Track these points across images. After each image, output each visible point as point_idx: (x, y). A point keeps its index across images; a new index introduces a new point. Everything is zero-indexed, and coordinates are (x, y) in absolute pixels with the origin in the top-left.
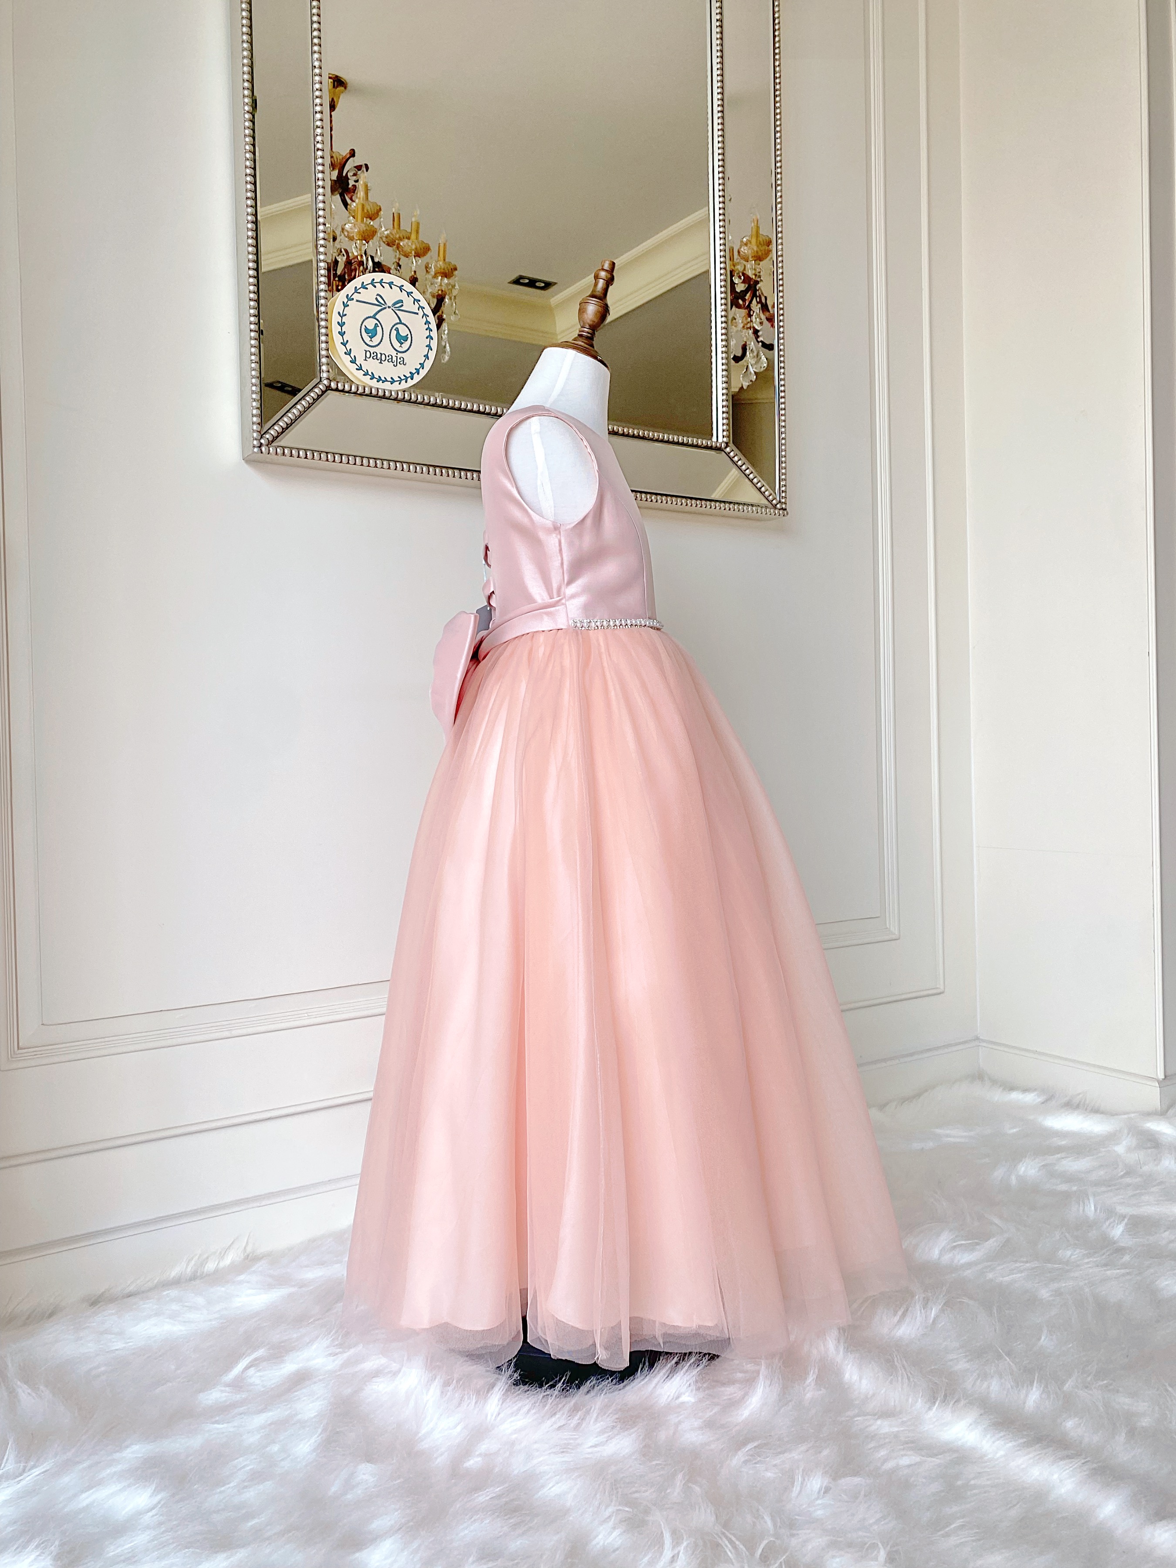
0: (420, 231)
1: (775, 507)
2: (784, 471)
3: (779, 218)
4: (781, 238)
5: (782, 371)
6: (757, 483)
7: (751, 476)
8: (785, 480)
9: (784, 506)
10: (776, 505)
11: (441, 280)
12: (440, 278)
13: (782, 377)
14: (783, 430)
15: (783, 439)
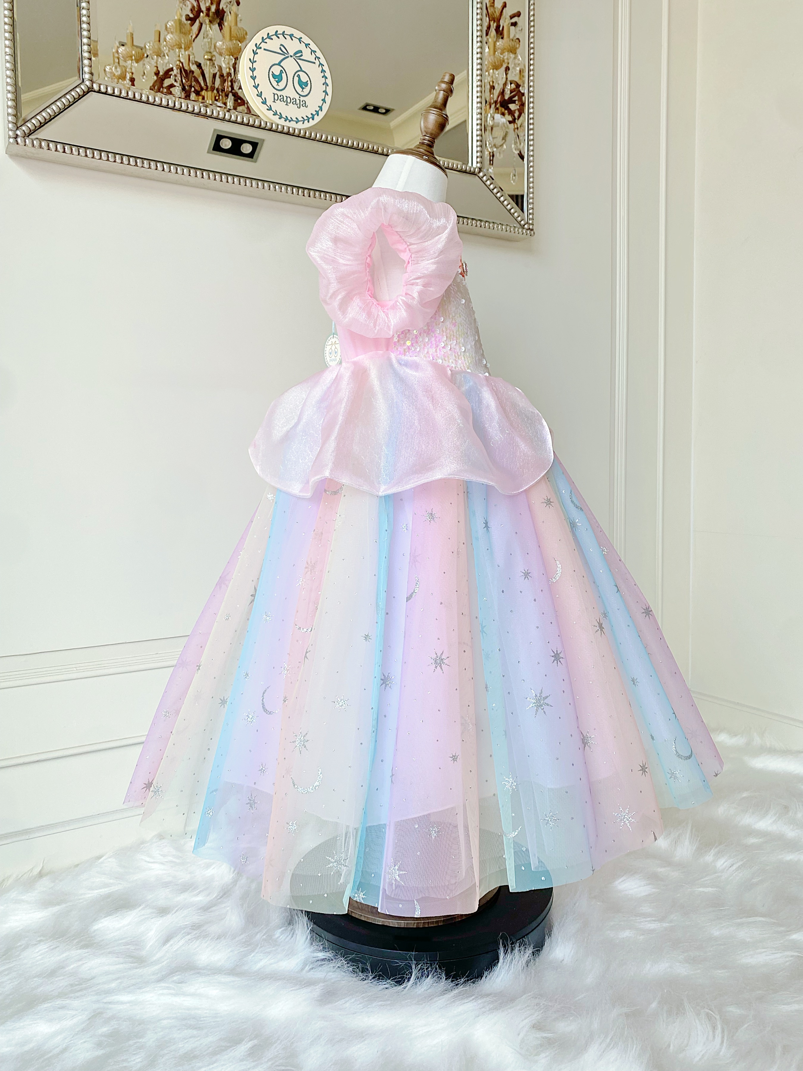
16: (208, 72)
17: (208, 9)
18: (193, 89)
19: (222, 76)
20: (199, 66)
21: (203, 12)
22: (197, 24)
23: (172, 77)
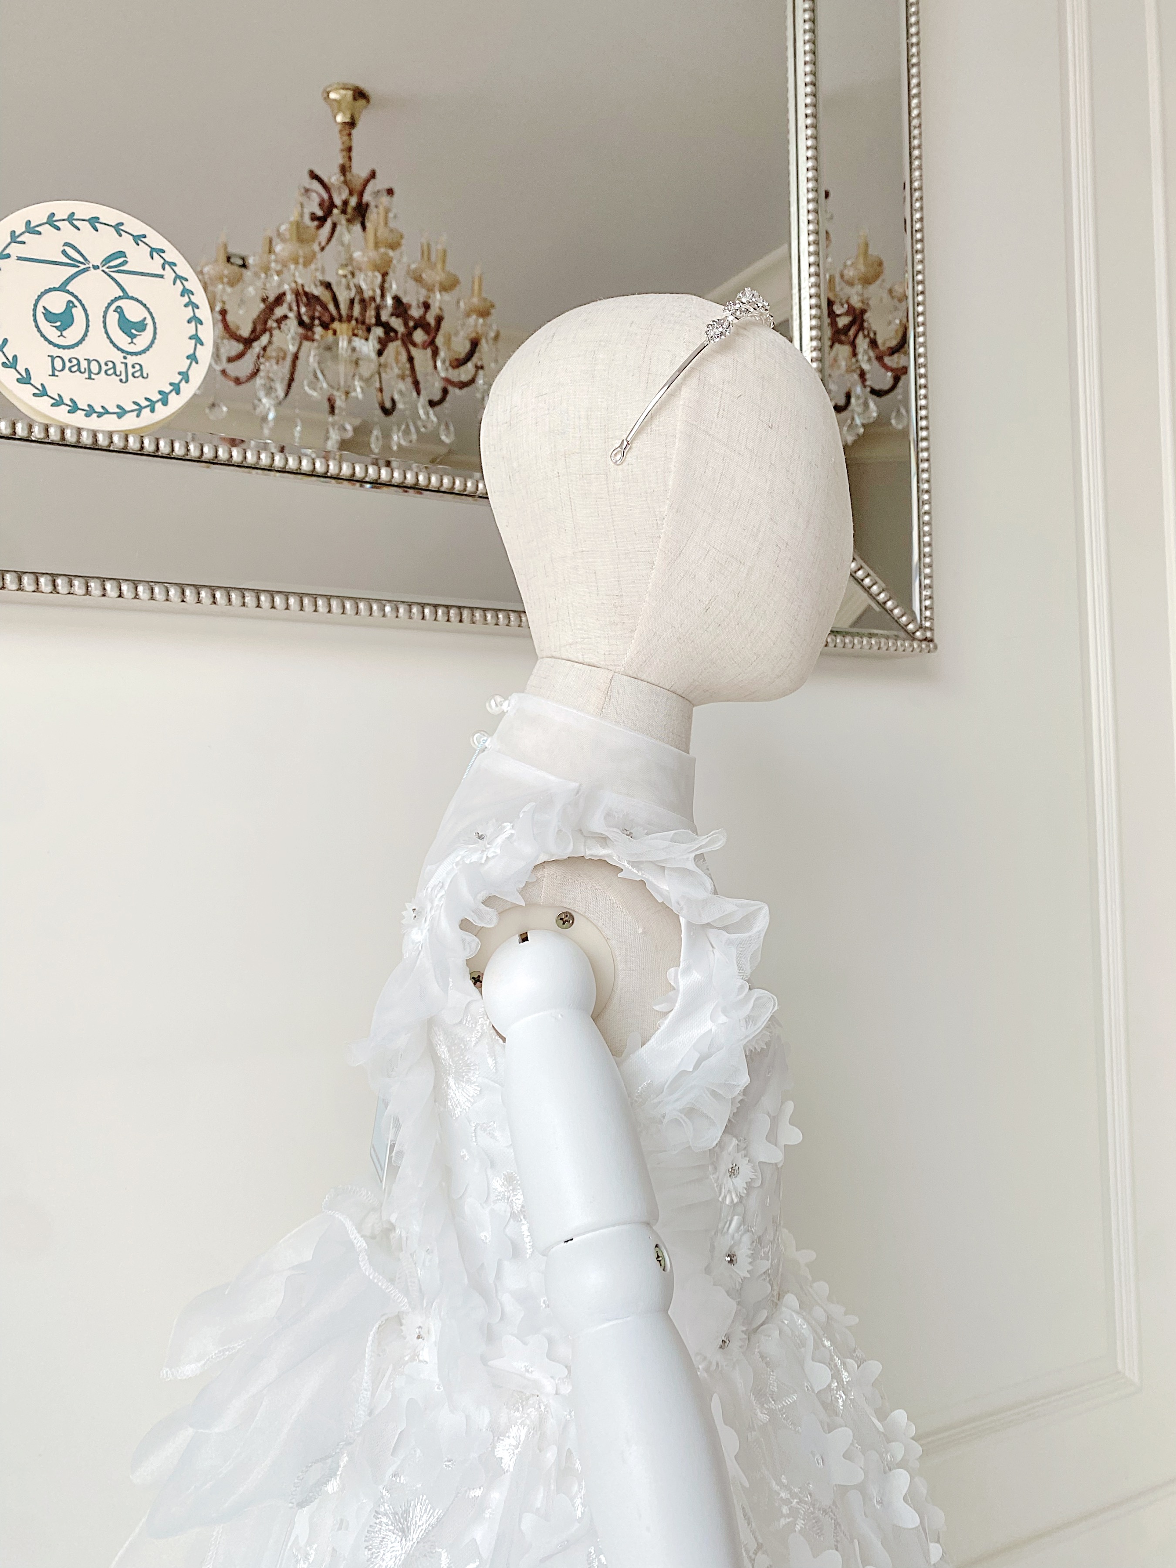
0: (448, 261)
1: (911, 636)
2: (927, 571)
3: (915, 122)
4: (919, 157)
5: (923, 392)
6: (879, 594)
7: (867, 581)
8: (930, 587)
9: (929, 634)
10: (914, 633)
11: (476, 321)
12: (474, 317)
13: (923, 402)
14: (926, 497)
15: (926, 513)
16: (343, 297)
17: (345, 203)
18: (317, 322)
19: (362, 301)
20: (328, 286)
21: (336, 207)
22: (328, 225)
23: (285, 305)
